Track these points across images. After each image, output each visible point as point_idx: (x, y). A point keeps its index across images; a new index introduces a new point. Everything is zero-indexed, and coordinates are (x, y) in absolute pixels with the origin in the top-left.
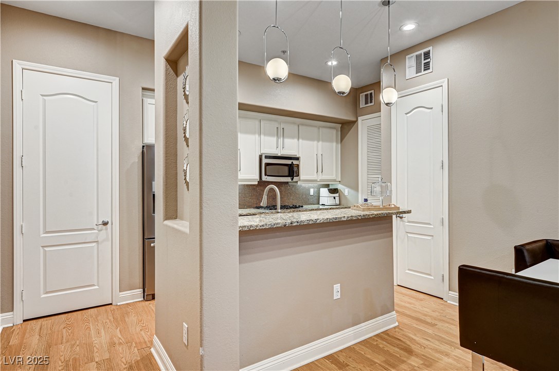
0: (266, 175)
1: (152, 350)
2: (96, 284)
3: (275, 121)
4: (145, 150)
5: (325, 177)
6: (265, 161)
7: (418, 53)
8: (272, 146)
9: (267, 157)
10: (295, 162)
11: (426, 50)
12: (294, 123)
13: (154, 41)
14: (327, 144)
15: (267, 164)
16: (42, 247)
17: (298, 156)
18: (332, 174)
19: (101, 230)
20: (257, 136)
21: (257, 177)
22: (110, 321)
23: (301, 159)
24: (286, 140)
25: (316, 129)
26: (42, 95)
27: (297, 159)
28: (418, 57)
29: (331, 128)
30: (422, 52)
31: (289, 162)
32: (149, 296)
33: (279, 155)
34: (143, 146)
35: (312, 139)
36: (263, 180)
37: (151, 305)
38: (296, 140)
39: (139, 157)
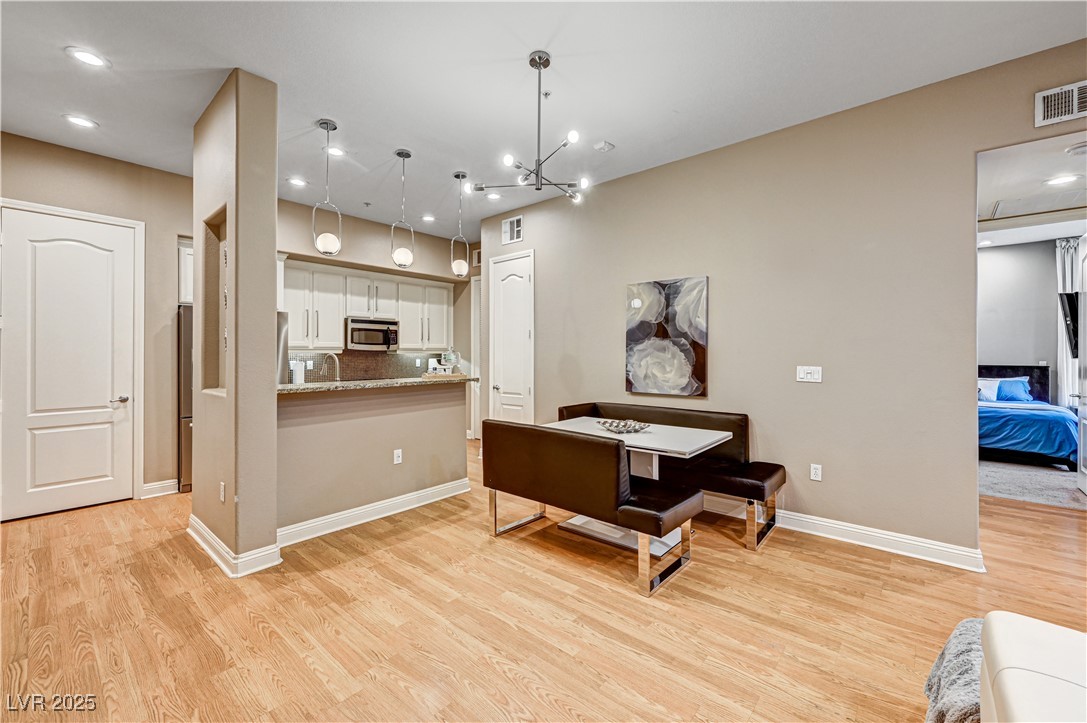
0: (352, 342)
1: (189, 530)
2: (109, 474)
3: (367, 278)
4: (182, 310)
5: (432, 345)
6: (351, 326)
7: (511, 219)
8: (362, 307)
9: (353, 321)
10: (392, 328)
11: (518, 218)
12: (391, 281)
13: (192, 179)
14: (434, 307)
15: (353, 330)
16: (30, 429)
17: (396, 320)
18: (441, 340)
19: (117, 408)
20: (341, 295)
21: (342, 345)
22: (131, 513)
23: (401, 324)
24: (380, 302)
25: (420, 289)
26: (31, 241)
27: (395, 323)
28: (512, 223)
29: (440, 287)
30: (515, 219)
31: (384, 327)
32: (185, 487)
33: (372, 318)
34: (179, 307)
35: (415, 300)
36: (349, 348)
37: (189, 496)
38: (394, 301)
39: (172, 320)
